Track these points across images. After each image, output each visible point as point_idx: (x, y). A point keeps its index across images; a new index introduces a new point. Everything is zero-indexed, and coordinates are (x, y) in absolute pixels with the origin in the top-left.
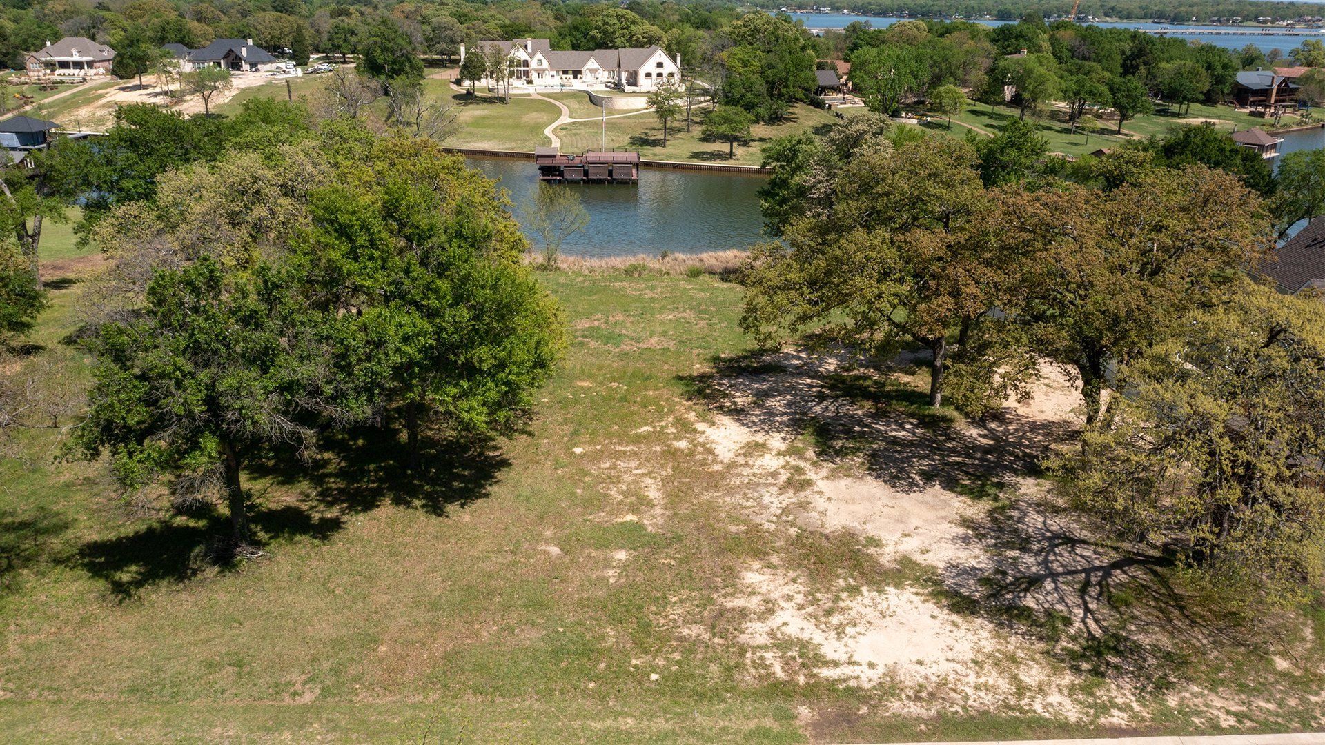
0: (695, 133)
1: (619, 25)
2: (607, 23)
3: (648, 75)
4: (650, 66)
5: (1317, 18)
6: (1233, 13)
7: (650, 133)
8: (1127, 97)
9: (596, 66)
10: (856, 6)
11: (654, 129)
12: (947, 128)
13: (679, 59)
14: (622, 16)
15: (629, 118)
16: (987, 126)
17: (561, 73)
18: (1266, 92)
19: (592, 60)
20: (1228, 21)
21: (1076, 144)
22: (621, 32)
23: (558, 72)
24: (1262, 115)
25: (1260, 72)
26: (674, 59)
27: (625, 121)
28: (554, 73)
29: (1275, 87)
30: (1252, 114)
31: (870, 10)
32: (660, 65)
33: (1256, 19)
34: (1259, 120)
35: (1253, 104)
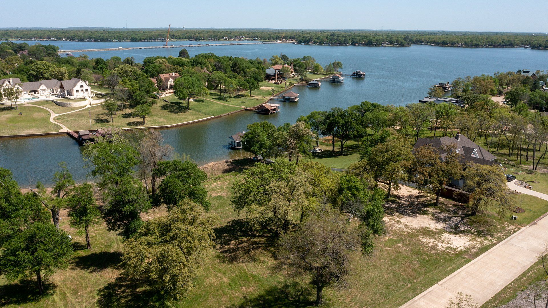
0: (118, 115)
1: (44, 69)
2: (39, 68)
3: (77, 91)
4: (78, 87)
5: (241, 37)
6: (215, 36)
7: (99, 116)
8: (252, 85)
9: (44, 88)
10: (68, 37)
11: (99, 115)
12: (203, 101)
13: (87, 83)
14: (45, 64)
15: (83, 110)
16: (214, 99)
17: (28, 92)
18: (274, 76)
19: (42, 85)
20: (214, 39)
21: (244, 102)
22: (45, 71)
23: (27, 92)
24: (278, 84)
25: (270, 69)
26: (85, 82)
27: (83, 112)
28: (25, 92)
29: (277, 74)
30: (275, 83)
31: (77, 39)
32: (82, 86)
33: (223, 38)
34: (277, 85)
35: (272, 80)
